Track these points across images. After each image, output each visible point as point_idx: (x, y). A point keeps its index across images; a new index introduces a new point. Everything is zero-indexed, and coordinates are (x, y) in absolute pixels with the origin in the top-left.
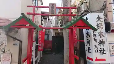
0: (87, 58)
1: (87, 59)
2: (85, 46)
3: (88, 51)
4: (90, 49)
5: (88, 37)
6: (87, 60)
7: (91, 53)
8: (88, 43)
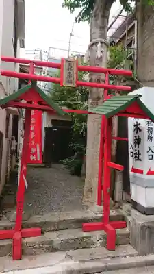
0: (130, 169)
1: (132, 171)
2: (129, 147)
3: (136, 157)
4: (139, 154)
5: (137, 132)
6: (131, 173)
7: (140, 160)
8: (135, 143)
